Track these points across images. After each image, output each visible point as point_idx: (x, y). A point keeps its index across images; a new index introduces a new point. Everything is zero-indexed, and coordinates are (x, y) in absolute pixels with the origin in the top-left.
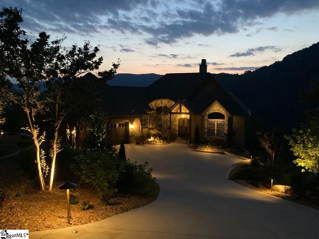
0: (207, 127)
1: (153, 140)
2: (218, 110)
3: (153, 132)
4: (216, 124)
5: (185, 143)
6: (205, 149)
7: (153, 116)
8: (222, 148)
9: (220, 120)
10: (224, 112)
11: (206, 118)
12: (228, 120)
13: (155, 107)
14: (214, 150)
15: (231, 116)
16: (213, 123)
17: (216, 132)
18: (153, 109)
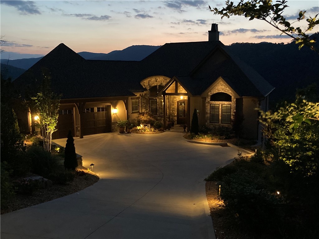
0: (209, 112)
1: (143, 127)
2: (223, 90)
3: (144, 118)
4: (220, 107)
5: (183, 132)
6: (203, 139)
7: (146, 98)
8: (226, 139)
9: (226, 103)
10: (230, 91)
11: (208, 99)
12: (235, 102)
13: (149, 86)
14: (215, 141)
15: (239, 97)
16: (217, 106)
17: (220, 118)
18: (145, 89)
